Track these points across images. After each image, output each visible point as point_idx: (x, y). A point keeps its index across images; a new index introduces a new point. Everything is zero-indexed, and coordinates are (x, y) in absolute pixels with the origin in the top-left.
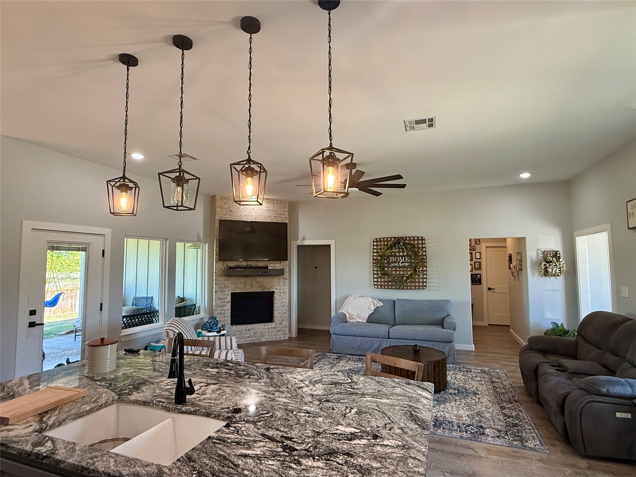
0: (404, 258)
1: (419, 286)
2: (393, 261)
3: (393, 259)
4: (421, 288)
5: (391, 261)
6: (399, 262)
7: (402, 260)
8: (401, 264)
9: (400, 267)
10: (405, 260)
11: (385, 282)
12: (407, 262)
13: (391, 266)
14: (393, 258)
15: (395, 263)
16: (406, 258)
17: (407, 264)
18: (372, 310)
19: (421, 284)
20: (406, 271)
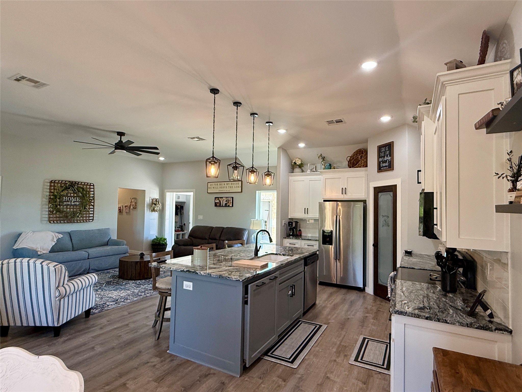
0: (75, 198)
1: (86, 220)
2: (66, 200)
3: (66, 199)
4: (88, 221)
5: (64, 200)
6: (71, 201)
7: (74, 200)
8: (73, 203)
9: (71, 205)
10: (76, 200)
11: (56, 217)
12: (78, 202)
13: (64, 204)
14: (66, 197)
15: (68, 201)
16: (77, 198)
17: (78, 203)
18: (55, 242)
19: (88, 218)
20: (75, 208)
